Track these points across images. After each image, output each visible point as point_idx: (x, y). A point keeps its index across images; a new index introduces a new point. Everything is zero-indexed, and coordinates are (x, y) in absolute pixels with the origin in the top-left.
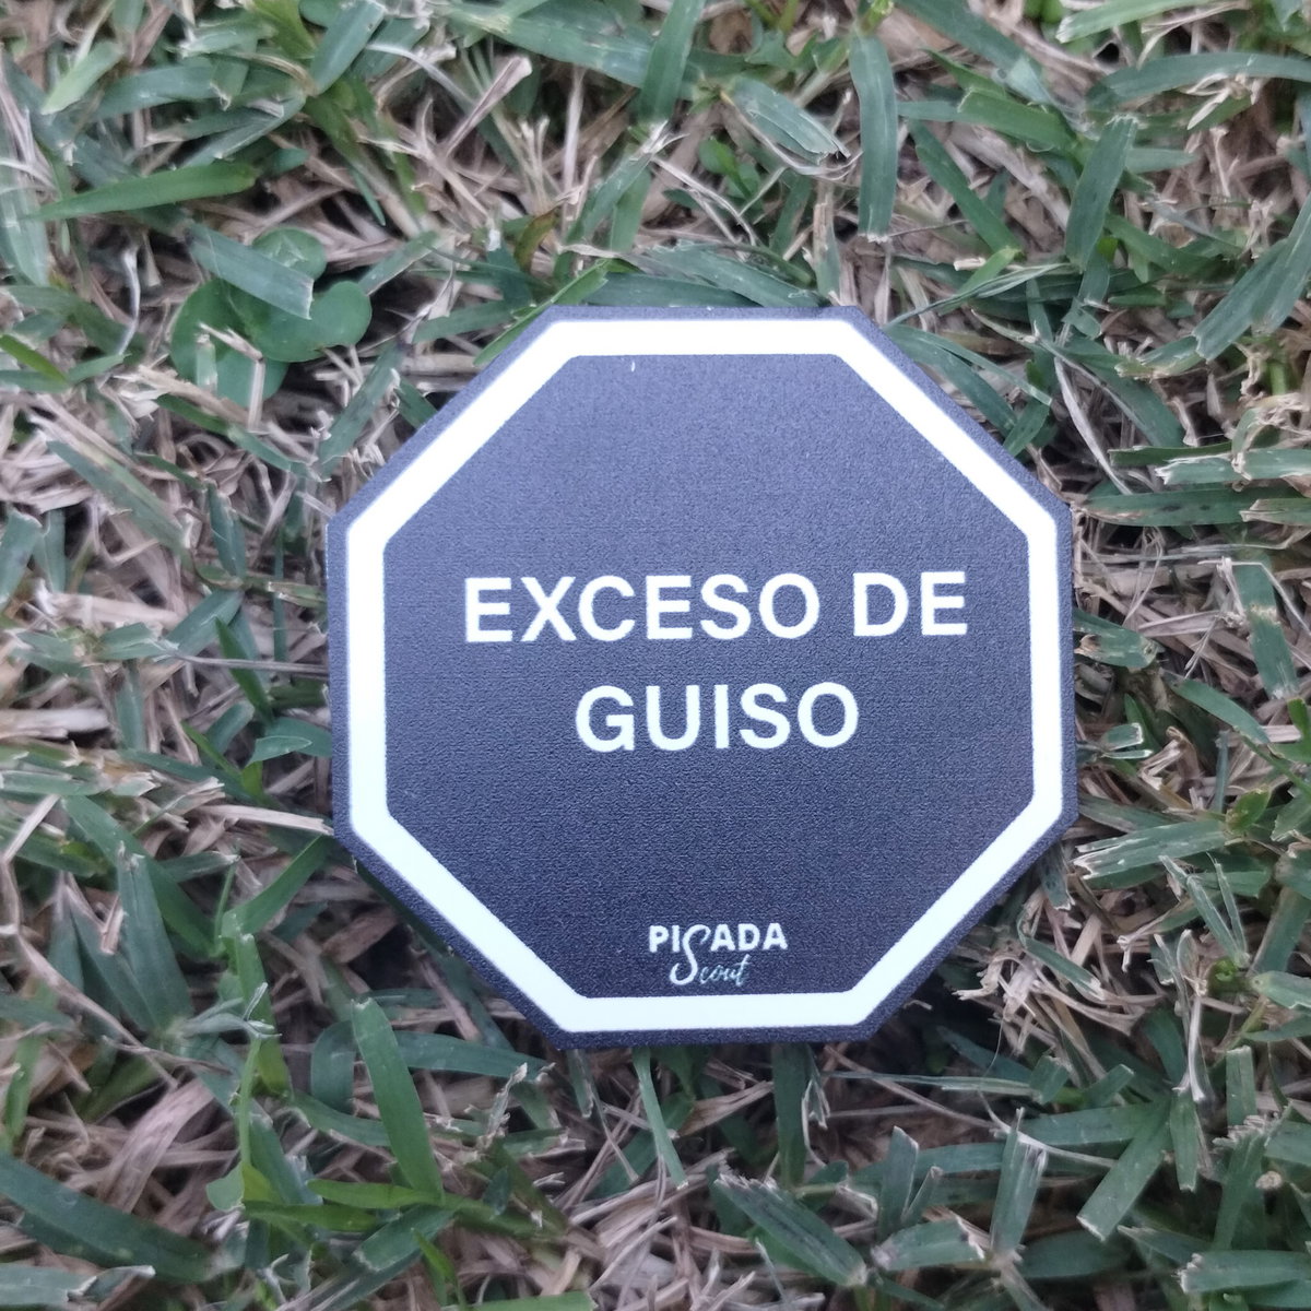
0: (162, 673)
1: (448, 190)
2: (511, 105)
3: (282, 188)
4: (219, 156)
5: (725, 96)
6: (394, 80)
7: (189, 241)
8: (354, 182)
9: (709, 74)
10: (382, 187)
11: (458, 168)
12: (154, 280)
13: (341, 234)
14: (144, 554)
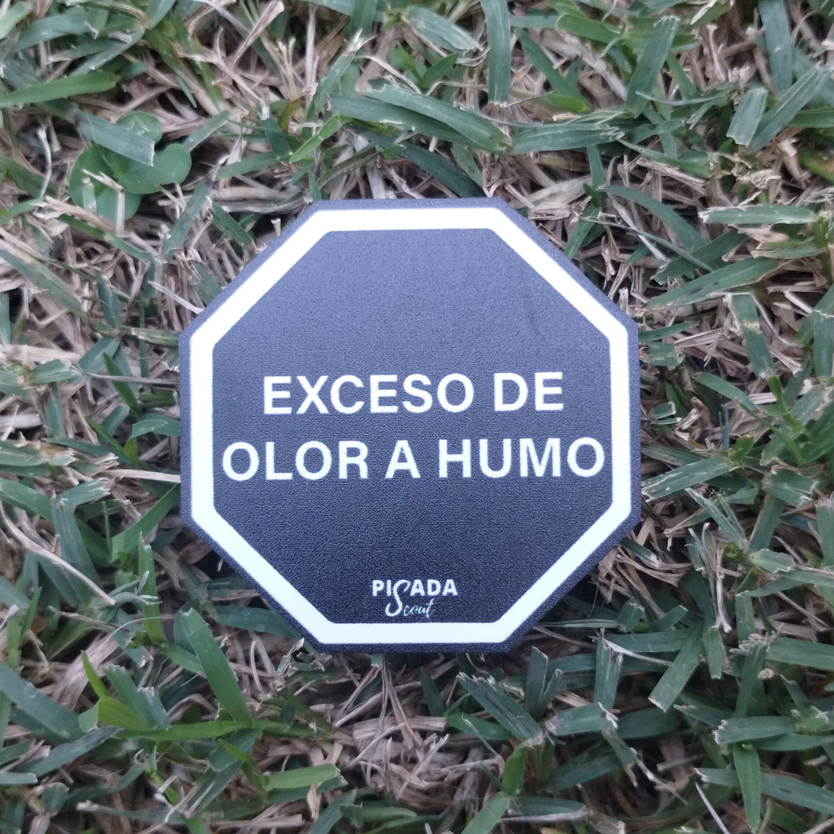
0: (72, 389)
1: (235, 85)
2: (271, 31)
3: (133, 88)
4: (93, 68)
5: (404, 18)
6: (198, 17)
7: (77, 122)
8: (177, 83)
9: (393, 7)
10: (195, 85)
11: (241, 72)
12: (57, 148)
13: (171, 116)
14: (59, 319)
